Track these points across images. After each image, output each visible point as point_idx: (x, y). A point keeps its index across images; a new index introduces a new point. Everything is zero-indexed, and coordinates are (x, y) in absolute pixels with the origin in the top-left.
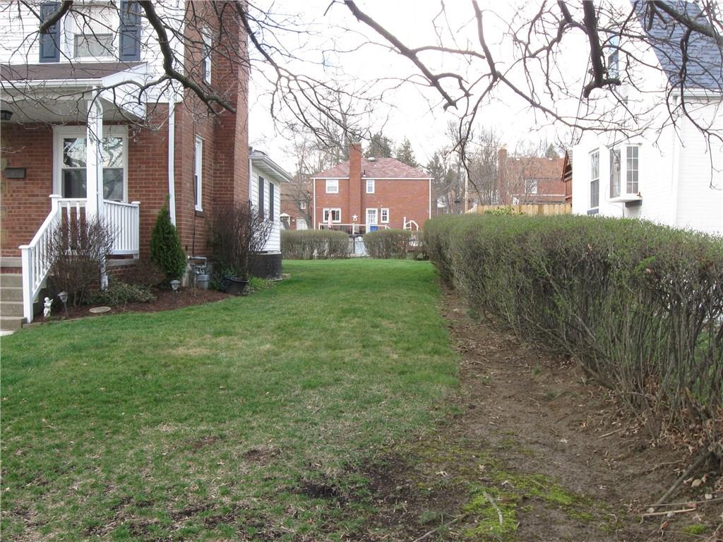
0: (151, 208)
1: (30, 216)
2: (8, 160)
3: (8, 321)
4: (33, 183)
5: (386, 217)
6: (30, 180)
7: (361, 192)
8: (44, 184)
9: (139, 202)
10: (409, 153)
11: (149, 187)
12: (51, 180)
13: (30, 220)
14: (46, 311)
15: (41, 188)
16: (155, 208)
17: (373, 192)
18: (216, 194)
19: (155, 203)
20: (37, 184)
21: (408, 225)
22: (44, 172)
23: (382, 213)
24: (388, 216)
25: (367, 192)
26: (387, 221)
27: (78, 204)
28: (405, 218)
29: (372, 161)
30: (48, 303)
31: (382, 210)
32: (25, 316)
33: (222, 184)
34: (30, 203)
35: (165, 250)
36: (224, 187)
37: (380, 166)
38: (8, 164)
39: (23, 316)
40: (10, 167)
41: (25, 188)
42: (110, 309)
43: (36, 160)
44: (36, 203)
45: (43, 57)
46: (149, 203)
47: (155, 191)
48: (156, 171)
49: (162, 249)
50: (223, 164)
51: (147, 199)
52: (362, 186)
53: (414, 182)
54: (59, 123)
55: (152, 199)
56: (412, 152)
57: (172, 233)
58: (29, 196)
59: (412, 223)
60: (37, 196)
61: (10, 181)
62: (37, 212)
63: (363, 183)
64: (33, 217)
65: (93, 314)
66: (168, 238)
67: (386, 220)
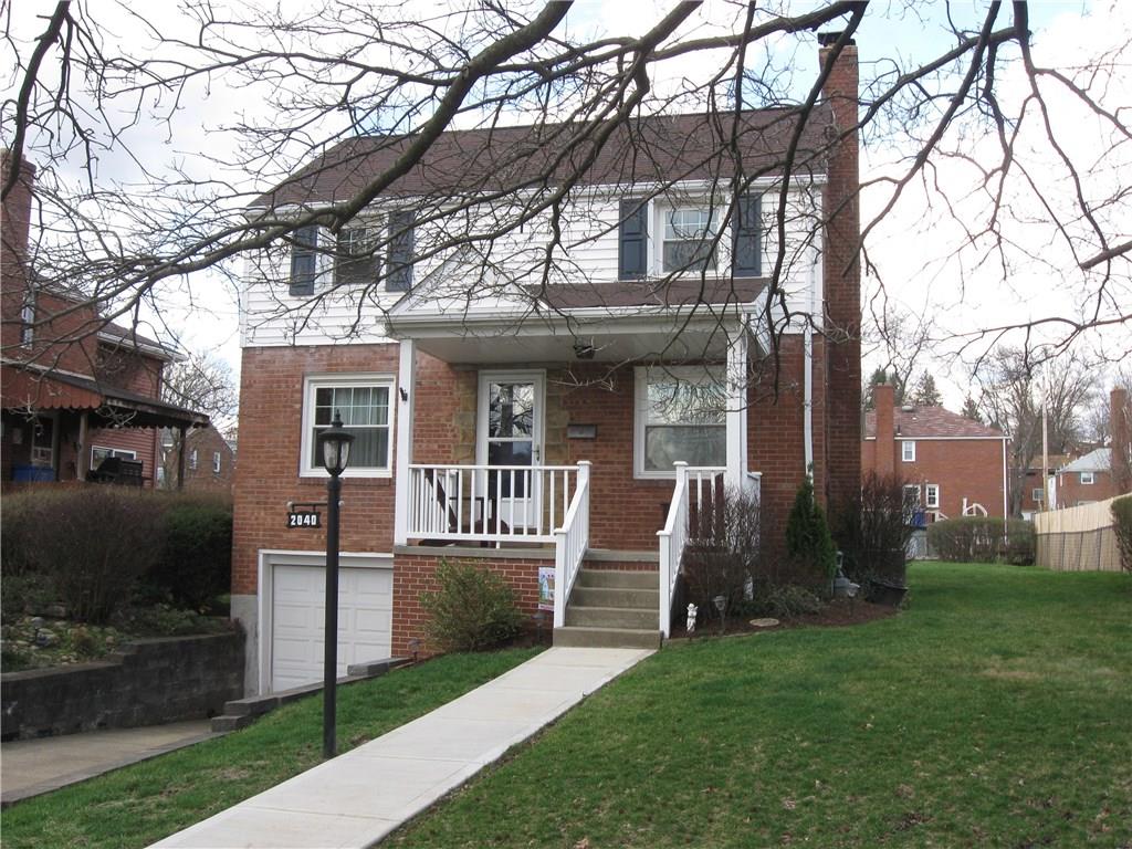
0: (777, 481)
1: (601, 490)
2: (571, 414)
3: (641, 635)
4: (607, 446)
5: (934, 499)
6: (601, 440)
7: (895, 460)
8: (622, 446)
9: (760, 473)
10: (932, 398)
11: (773, 452)
12: (631, 441)
13: (601, 496)
14: (691, 622)
15: (619, 452)
16: (783, 481)
17: (913, 459)
18: (834, 462)
19: (784, 475)
20: (613, 446)
21: (970, 512)
22: (622, 429)
23: (927, 491)
24: (937, 496)
25: (904, 460)
26: (937, 505)
27: (699, 474)
28: (965, 500)
29: (908, 411)
30: (692, 610)
31: (928, 486)
32: (661, 629)
33: (842, 447)
34: (602, 473)
35: (812, 541)
36: (847, 453)
37: (922, 419)
38: (572, 419)
39: (658, 628)
40: (574, 422)
41: (595, 451)
42: (777, 622)
43: (611, 413)
44: (610, 474)
45: (624, 271)
46: (775, 475)
47: (783, 458)
48: (786, 429)
49: (808, 539)
50: (845, 419)
51: (771, 469)
52: (895, 450)
53: (980, 444)
54: (641, 363)
55: (779, 469)
56: (938, 395)
57: (820, 517)
58: (601, 463)
59: (977, 508)
60: (612, 463)
61: (572, 442)
62: (612, 485)
63: (897, 445)
64: (606, 492)
65: (758, 628)
66: (815, 525)
67: (934, 503)
